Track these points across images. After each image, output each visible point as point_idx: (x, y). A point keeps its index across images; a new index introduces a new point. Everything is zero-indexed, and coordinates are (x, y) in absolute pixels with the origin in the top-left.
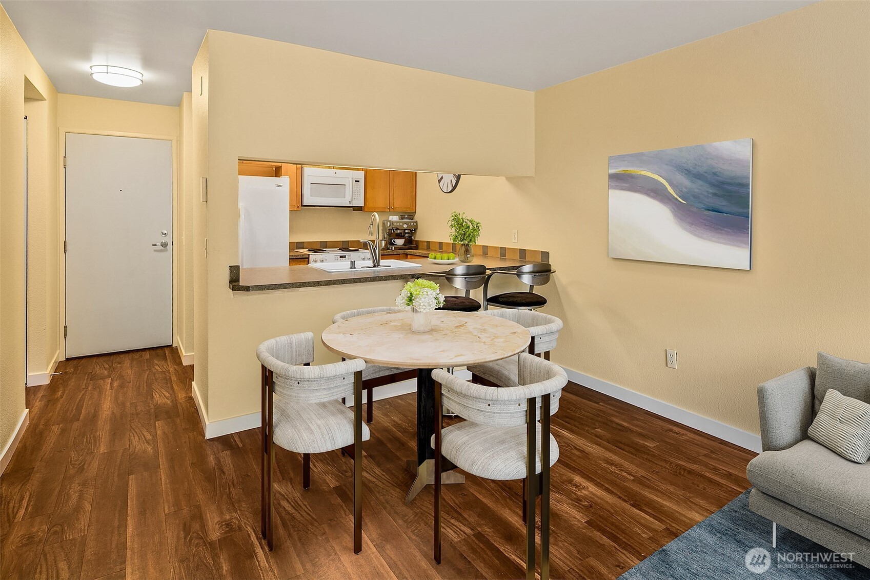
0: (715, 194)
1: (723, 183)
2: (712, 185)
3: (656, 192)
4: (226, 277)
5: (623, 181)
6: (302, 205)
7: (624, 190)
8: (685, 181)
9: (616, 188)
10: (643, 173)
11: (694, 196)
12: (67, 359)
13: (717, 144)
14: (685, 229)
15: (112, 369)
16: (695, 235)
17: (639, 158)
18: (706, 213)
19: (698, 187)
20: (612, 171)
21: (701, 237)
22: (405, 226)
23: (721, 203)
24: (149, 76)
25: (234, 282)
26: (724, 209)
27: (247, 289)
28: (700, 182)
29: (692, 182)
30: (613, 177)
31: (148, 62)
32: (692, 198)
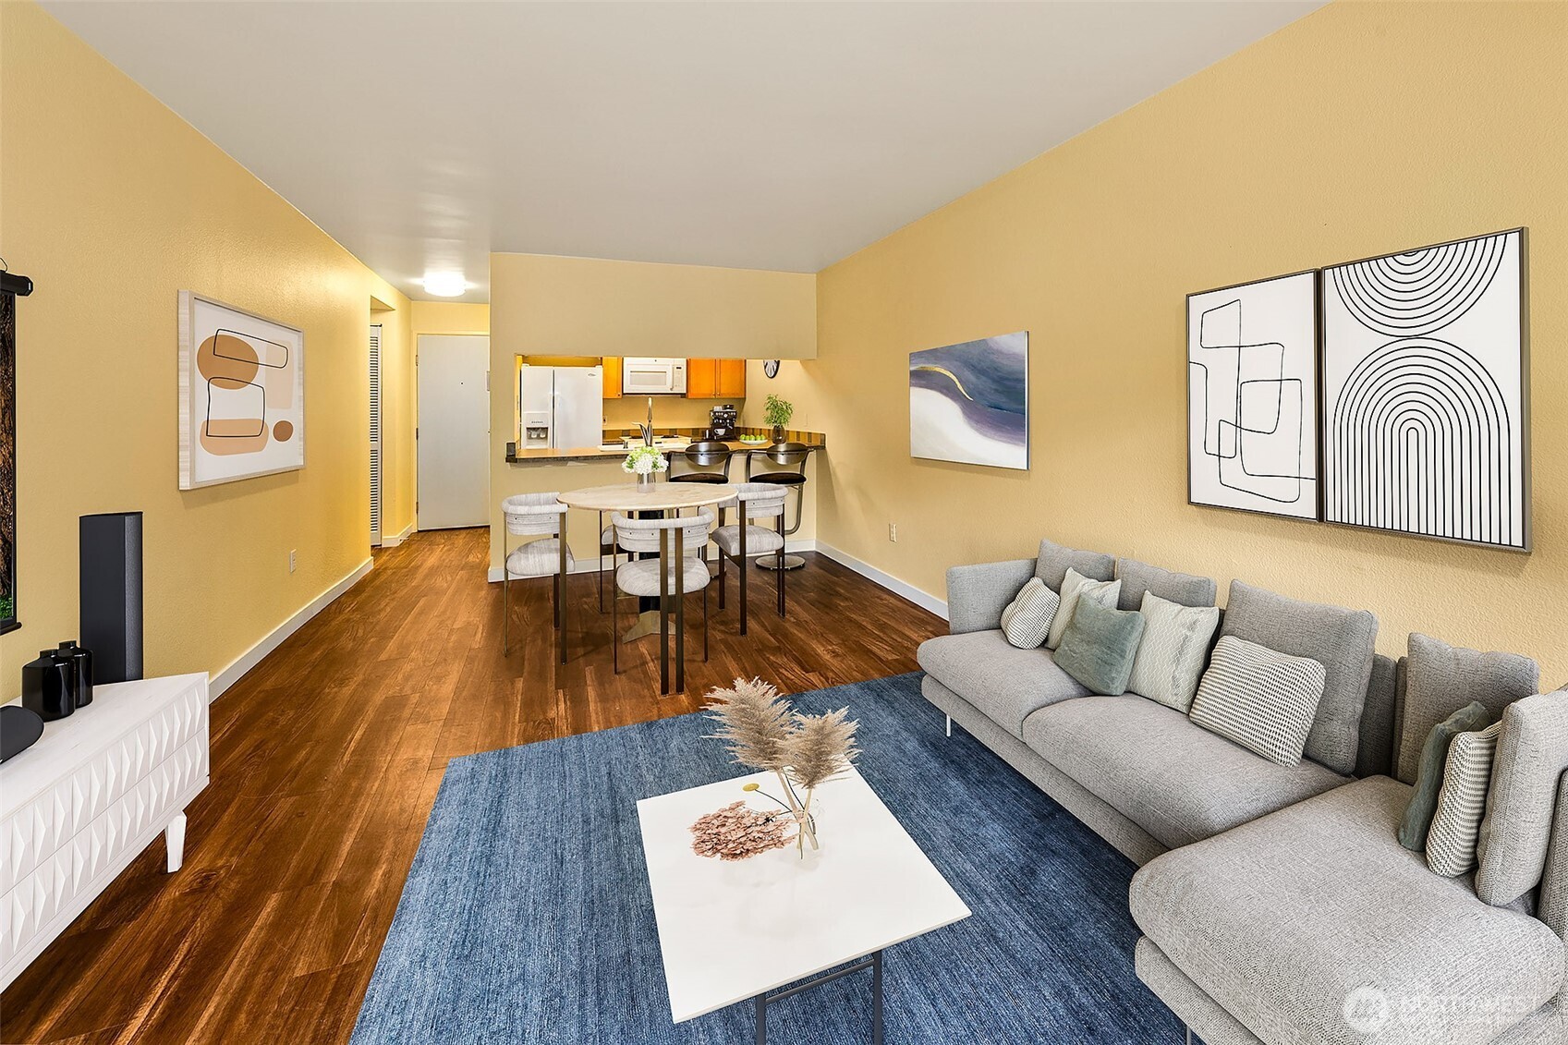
0: (996, 390)
1: (1002, 378)
2: (994, 381)
3: (947, 389)
4: (504, 453)
5: (922, 378)
6: (623, 394)
7: (921, 387)
8: (971, 377)
9: (916, 385)
10: (938, 369)
11: (980, 394)
12: (419, 531)
13: (997, 338)
14: (972, 427)
15: (449, 539)
16: (981, 433)
17: (934, 354)
18: (990, 410)
19: (984, 383)
20: (912, 368)
21: (985, 435)
22: (726, 416)
23: (1002, 400)
24: (472, 286)
25: (511, 458)
26: (1004, 406)
27: (526, 461)
28: (984, 378)
29: (978, 378)
30: (913, 374)
31: (470, 275)
32: (977, 395)
